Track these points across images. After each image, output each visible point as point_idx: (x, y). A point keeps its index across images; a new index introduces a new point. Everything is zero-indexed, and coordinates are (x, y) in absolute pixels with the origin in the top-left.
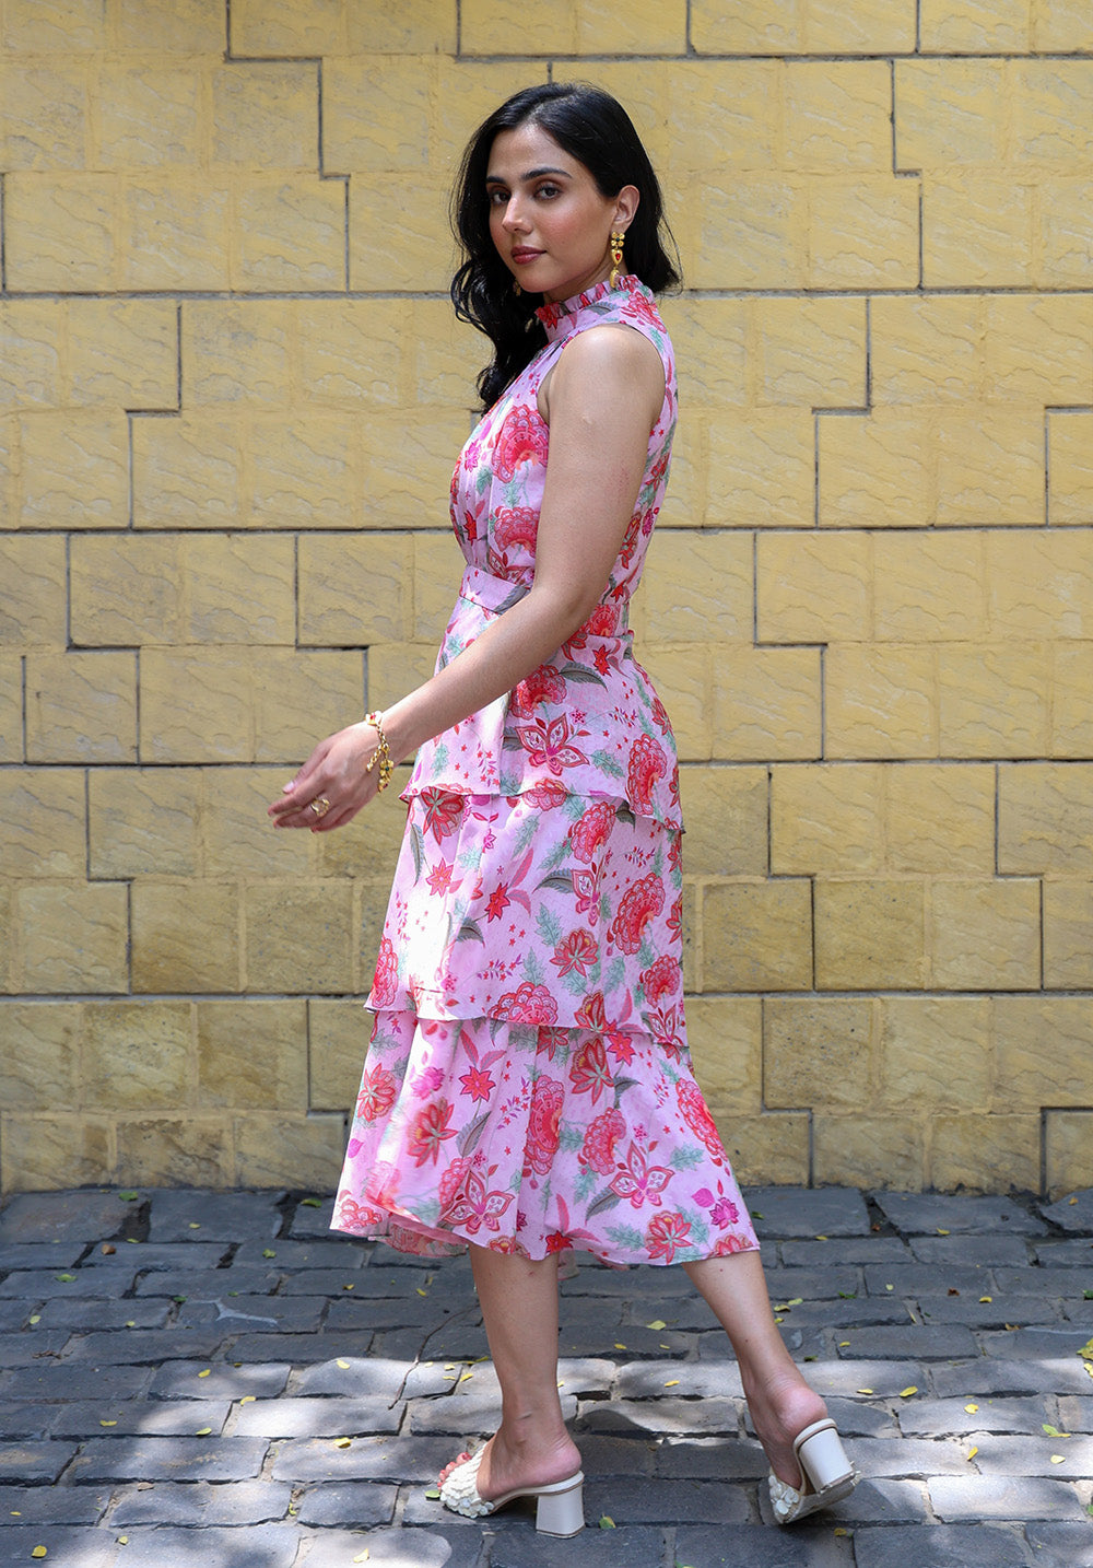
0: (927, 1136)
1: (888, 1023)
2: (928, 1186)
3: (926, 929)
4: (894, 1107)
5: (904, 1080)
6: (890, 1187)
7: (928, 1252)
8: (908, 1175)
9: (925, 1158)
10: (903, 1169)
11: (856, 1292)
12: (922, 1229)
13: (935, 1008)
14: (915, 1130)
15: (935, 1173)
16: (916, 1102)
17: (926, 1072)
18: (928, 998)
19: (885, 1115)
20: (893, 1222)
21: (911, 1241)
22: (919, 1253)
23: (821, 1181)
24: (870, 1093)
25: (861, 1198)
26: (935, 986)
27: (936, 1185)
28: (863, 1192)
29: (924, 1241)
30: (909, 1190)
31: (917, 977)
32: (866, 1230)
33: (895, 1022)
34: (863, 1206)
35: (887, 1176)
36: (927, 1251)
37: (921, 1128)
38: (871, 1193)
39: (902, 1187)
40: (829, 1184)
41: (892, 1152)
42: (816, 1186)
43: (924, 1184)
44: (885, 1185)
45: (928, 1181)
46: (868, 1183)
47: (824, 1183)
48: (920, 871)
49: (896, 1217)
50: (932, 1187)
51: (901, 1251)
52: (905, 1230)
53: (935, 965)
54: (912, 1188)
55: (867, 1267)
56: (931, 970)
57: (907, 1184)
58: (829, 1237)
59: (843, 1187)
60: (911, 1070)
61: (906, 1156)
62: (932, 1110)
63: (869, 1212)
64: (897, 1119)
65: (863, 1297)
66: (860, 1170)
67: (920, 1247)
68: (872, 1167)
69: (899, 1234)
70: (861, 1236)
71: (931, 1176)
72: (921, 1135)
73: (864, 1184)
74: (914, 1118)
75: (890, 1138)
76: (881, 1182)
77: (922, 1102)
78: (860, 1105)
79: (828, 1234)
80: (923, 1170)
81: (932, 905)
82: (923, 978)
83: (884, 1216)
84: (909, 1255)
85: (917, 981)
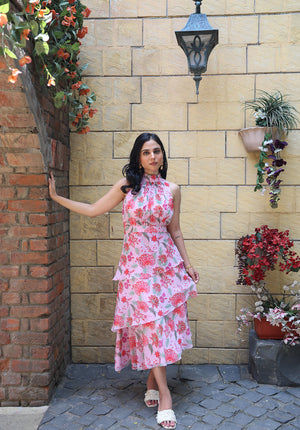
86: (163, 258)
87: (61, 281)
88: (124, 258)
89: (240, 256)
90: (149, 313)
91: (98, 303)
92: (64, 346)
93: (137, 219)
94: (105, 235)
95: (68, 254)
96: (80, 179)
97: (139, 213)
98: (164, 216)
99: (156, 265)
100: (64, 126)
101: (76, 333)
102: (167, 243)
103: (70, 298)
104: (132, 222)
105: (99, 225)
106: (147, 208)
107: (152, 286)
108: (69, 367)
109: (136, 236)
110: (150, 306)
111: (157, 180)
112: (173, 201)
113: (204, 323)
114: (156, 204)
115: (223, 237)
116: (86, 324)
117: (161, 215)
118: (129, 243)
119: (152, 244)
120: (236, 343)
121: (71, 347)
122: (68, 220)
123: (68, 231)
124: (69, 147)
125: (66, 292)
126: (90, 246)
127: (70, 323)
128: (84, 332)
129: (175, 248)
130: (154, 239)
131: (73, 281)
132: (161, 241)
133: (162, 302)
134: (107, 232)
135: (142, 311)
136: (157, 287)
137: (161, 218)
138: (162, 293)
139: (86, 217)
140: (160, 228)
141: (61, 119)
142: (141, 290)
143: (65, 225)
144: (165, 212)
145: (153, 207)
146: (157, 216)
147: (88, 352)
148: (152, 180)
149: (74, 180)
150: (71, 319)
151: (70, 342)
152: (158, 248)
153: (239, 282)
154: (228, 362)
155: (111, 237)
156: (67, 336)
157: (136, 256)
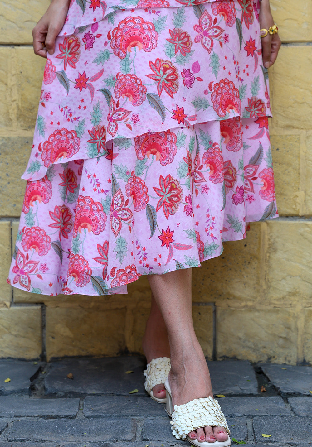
0: (301, 324)
1: (272, 240)
2: (301, 360)
3: (301, 171)
4: (276, 302)
5: (283, 282)
6: (273, 361)
7: (304, 408)
8: (286, 352)
9: (299, 339)
10: (283, 347)
11: (246, 439)
12: (297, 391)
13: (307, 229)
14: (291, 319)
15: (306, 351)
16: (292, 298)
17: (300, 276)
18: (302, 222)
19: (269, 308)
20: (275, 385)
21: (290, 399)
22: (297, 409)
23: (222, 355)
24: (258, 291)
25: (252, 367)
26: (308, 213)
27: (307, 360)
28: (253, 364)
29: (300, 400)
30: (287, 363)
31: (294, 207)
32: (255, 391)
33: (277, 240)
34: (253, 374)
35: (270, 353)
36: (302, 407)
37: (296, 317)
38: (259, 365)
39: (281, 361)
40: (227, 358)
41: (274, 335)
42: (219, 359)
43: (298, 358)
44: (269, 358)
45: (301, 356)
46: (257, 357)
47: (224, 357)
48: (298, 128)
49: (278, 382)
50: (304, 360)
51: (282, 407)
52: (285, 391)
53: (308, 198)
54: (289, 361)
55: (255, 418)
56: (305, 201)
57: (286, 358)
58: (226, 395)
59: (238, 360)
60: (289, 275)
61: (285, 338)
62: (304, 305)
63: (257, 378)
64: (278, 310)
65: (252, 442)
66: (250, 348)
67: (296, 404)
68: (260, 346)
69: (280, 394)
70: (251, 395)
71: (303, 352)
72: (296, 322)
73: (253, 358)
74: (290, 310)
75: (273, 325)
76: (266, 357)
77: (297, 299)
78: (250, 300)
79: (225, 393)
80: (297, 348)
81: (306, 153)
82: (298, 207)
83: (269, 380)
84: (288, 410)
85: (294, 209)
90: (146, 109)
136: (182, 40)
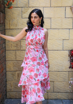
86: (40, 59)
87: (2, 67)
88: (26, 58)
89: (70, 57)
90: (33, 80)
91: (17, 75)
92: (4, 93)
93: (31, 43)
94: (19, 49)
95: (5, 56)
96: (9, 26)
97: (32, 41)
98: (41, 42)
99: (38, 61)
100: (3, 6)
101: (8, 87)
102: (42, 53)
103: (6, 73)
104: (29, 44)
105: (17, 45)
106: (35, 39)
107: (35, 70)
108: (6, 100)
109: (31, 50)
110: (34, 77)
111: (39, 28)
112: (45, 36)
113: (57, 83)
114: (38, 37)
115: (64, 49)
116: (12, 83)
117: (40, 42)
118: (28, 52)
119: (36, 53)
120: (69, 91)
121: (6, 92)
122: (5, 43)
123: (5, 47)
124: (5, 14)
125: (4, 71)
126: (13, 53)
127: (6, 83)
128: (11, 86)
129: (45, 54)
130: (37, 51)
131: (7, 66)
132: (40, 52)
133: (40, 76)
134: (20, 47)
135: (31, 79)
136: (38, 70)
137: (40, 43)
138: (40, 72)
139: (11, 41)
140: (39, 47)
141: (2, 3)
142: (31, 71)
143: (4, 45)
144: (42, 41)
145: (37, 39)
146: (38, 42)
147: (13, 94)
148: (37, 28)
149: (7, 27)
150: (6, 81)
151: (6, 91)
152: (39, 55)
153: (70, 68)
154: (66, 98)
155: (22, 49)
156: (5, 89)
157: (30, 57)
